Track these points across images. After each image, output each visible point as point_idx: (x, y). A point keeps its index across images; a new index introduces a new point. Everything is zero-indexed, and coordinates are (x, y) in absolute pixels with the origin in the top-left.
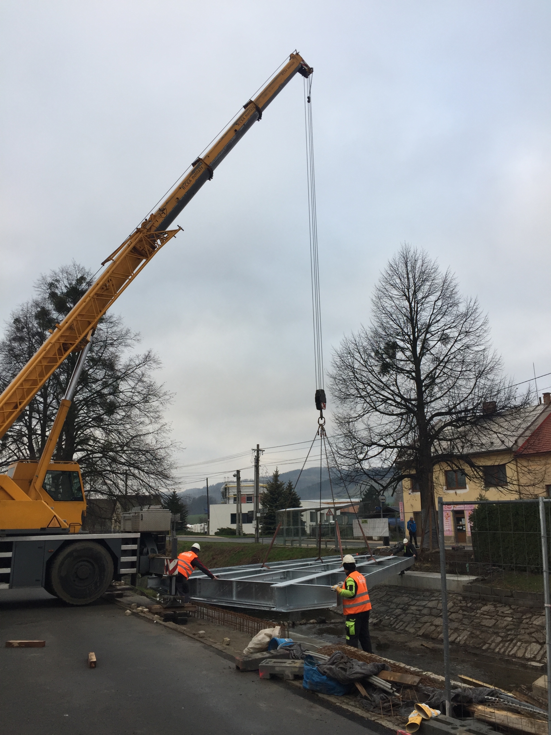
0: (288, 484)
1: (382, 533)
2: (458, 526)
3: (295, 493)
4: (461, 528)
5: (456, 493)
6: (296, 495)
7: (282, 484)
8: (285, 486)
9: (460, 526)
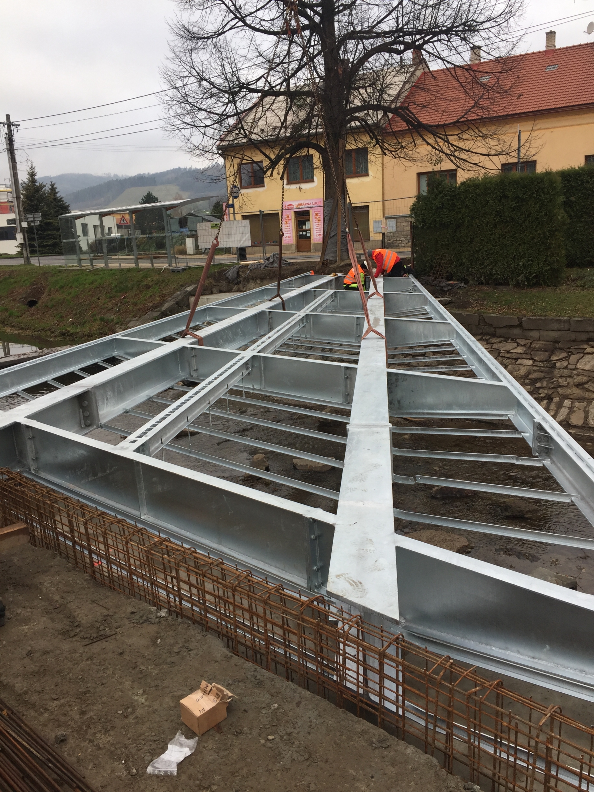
0: (50, 187)
1: (242, 242)
2: (300, 231)
3: (61, 198)
4: (304, 233)
5: (300, 188)
6: (63, 201)
7: (41, 187)
8: (47, 188)
9: (303, 231)
